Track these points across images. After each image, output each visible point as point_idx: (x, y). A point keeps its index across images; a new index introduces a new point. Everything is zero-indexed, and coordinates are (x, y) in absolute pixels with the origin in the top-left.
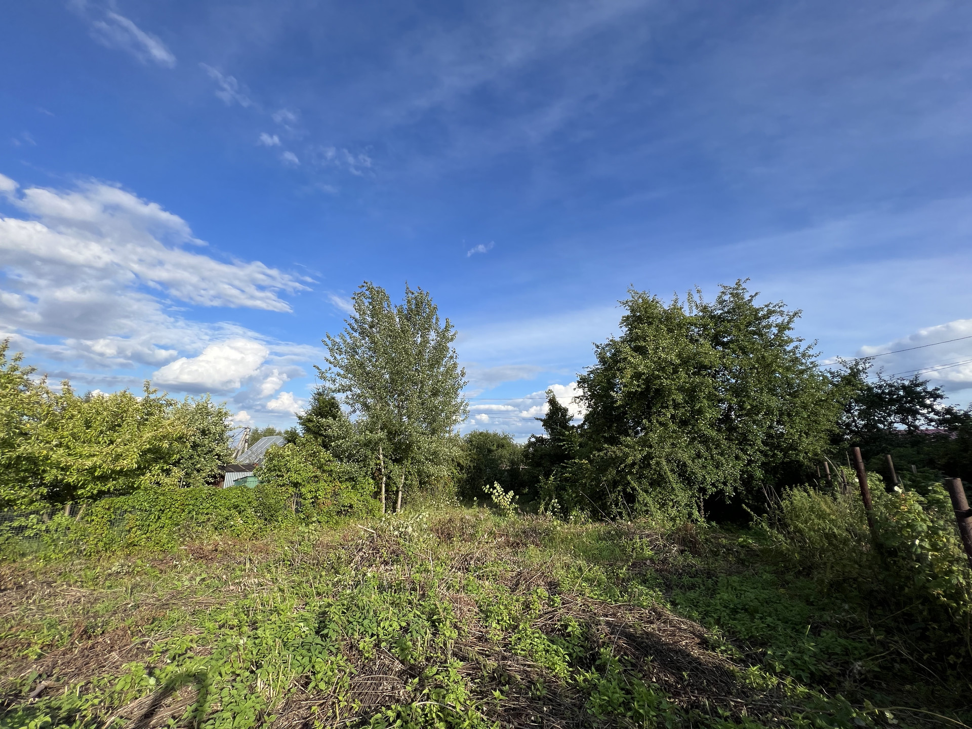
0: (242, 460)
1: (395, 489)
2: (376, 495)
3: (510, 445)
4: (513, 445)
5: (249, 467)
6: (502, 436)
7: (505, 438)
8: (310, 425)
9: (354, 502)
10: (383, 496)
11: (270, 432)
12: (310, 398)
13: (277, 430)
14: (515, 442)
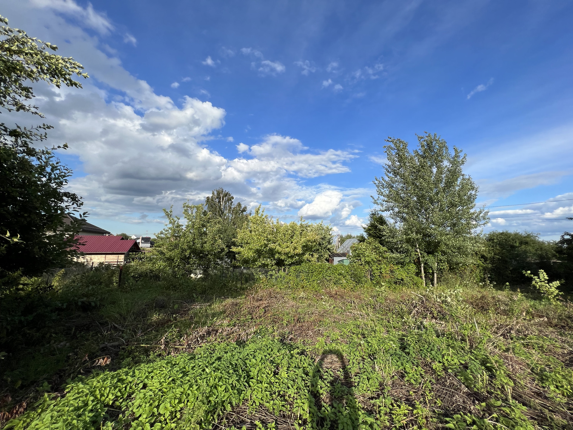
0: (339, 251)
1: (431, 271)
2: (418, 274)
3: (534, 242)
4: (539, 242)
5: (344, 255)
6: (524, 234)
7: (528, 236)
8: (371, 232)
9: (404, 277)
10: (423, 275)
11: (349, 237)
12: (368, 217)
13: (353, 235)
14: (541, 240)
